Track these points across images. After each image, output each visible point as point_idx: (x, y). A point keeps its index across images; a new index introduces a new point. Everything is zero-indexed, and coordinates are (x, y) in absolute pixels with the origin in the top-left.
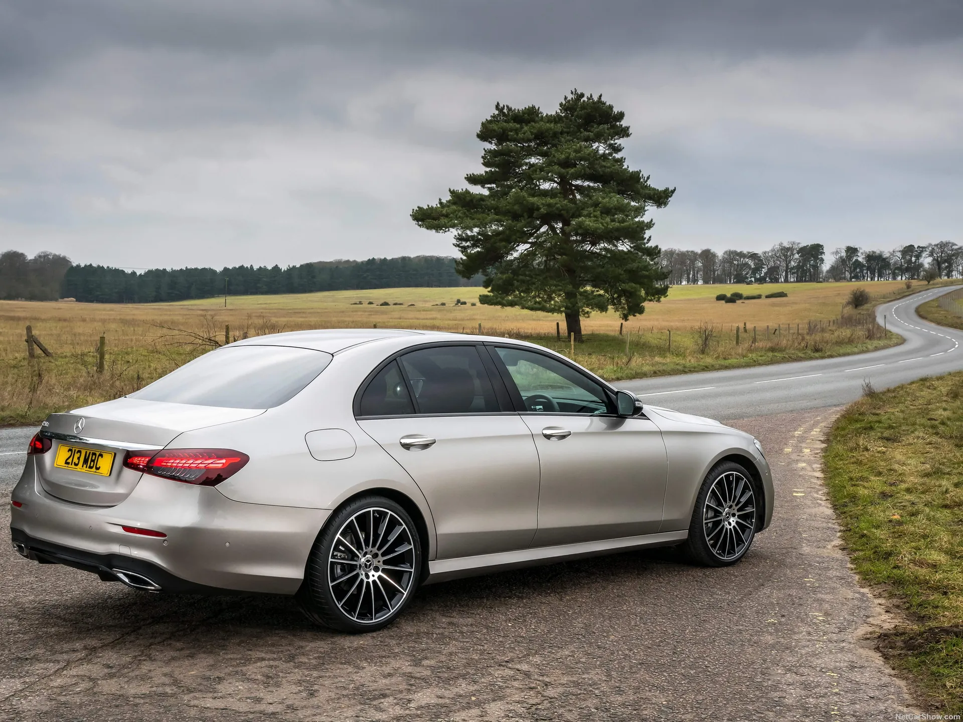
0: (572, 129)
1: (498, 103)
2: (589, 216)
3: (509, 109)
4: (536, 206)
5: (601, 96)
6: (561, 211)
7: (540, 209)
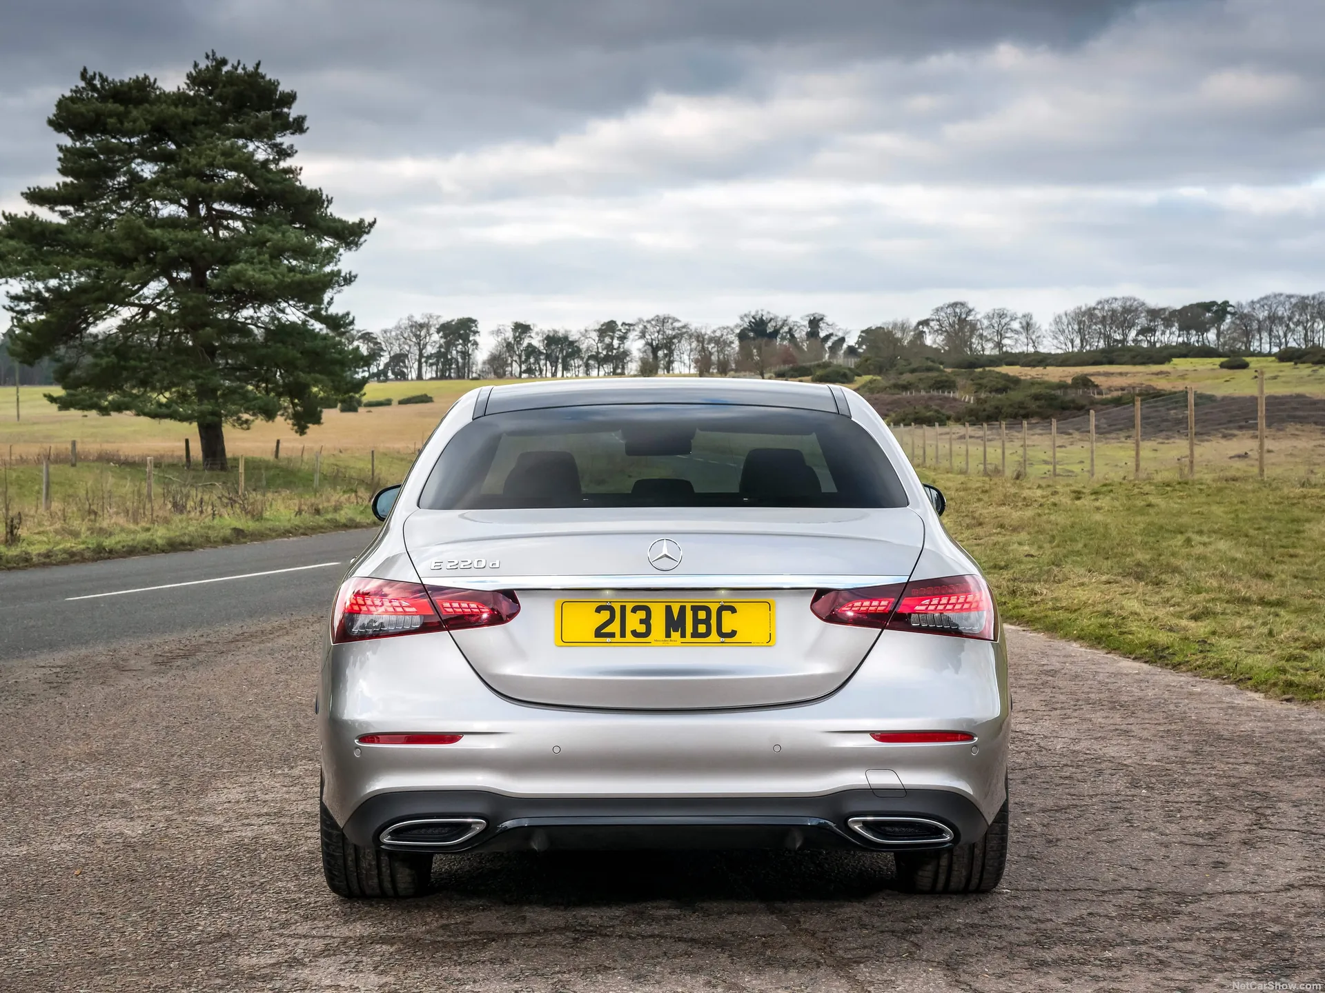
0: (211, 118)
1: (85, 70)
2: (250, 261)
3: (104, 80)
4: (159, 243)
5: (258, 65)
6: (203, 252)
7: (167, 248)
